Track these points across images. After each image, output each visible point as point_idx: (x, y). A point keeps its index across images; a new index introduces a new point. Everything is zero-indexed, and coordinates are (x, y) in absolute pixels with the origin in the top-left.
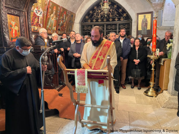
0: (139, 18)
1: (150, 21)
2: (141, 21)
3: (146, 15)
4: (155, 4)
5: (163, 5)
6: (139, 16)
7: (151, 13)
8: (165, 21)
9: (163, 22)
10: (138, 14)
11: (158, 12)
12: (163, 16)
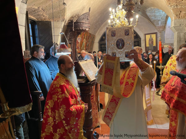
0: (146, 37)
1: (155, 40)
2: (148, 40)
3: (152, 35)
4: (158, 27)
5: (164, 27)
6: (147, 36)
7: (156, 33)
8: (167, 39)
9: (166, 40)
10: (145, 35)
11: (161, 32)
12: (165, 35)
